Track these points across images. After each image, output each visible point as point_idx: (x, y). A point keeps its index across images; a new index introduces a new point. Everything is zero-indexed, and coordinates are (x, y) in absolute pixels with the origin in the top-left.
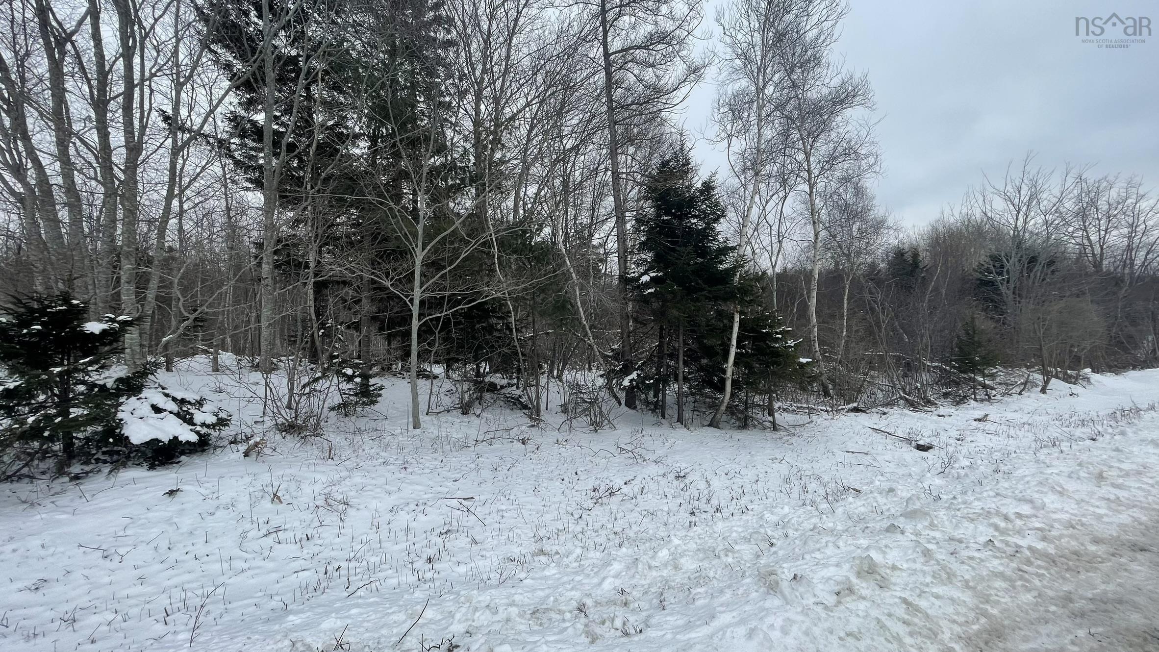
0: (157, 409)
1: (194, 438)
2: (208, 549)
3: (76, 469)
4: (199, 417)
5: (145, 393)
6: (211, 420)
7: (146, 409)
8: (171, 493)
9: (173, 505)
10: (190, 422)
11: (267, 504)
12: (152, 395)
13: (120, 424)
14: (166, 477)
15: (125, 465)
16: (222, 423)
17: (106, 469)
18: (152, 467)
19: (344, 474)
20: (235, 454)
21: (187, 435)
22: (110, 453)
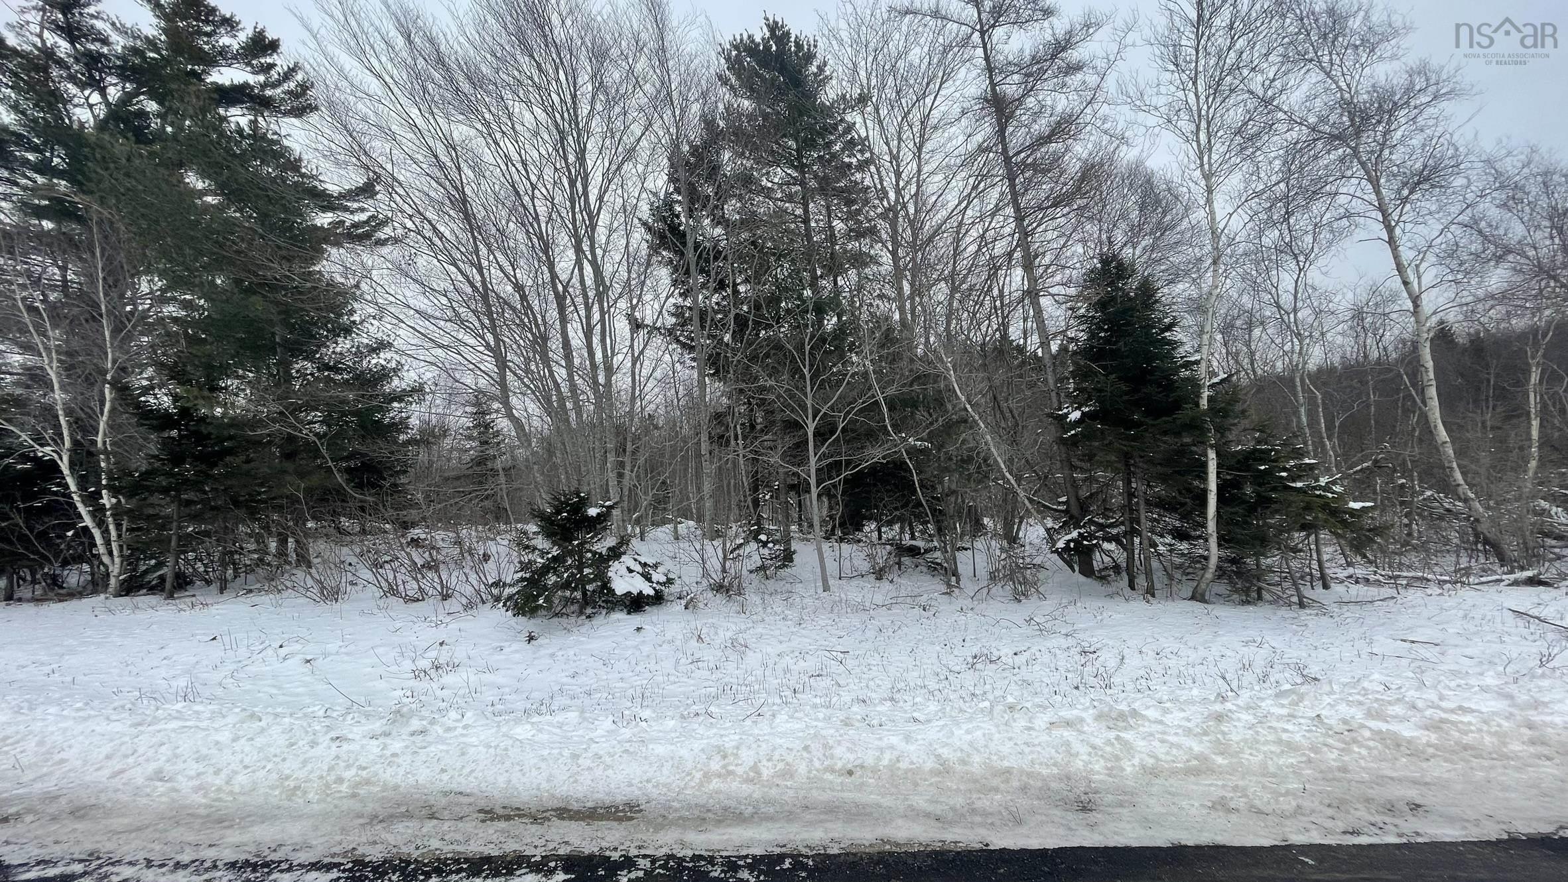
0: (630, 571)
1: (652, 592)
2: (658, 668)
3: (589, 611)
4: (656, 577)
5: (623, 558)
6: (663, 579)
7: (624, 571)
8: (639, 629)
9: (639, 638)
10: (649, 579)
11: (694, 643)
12: (627, 560)
13: (609, 580)
14: (637, 619)
15: (613, 609)
16: (670, 581)
17: (604, 612)
18: (629, 613)
19: (751, 625)
20: (679, 606)
21: (648, 591)
22: (606, 602)
